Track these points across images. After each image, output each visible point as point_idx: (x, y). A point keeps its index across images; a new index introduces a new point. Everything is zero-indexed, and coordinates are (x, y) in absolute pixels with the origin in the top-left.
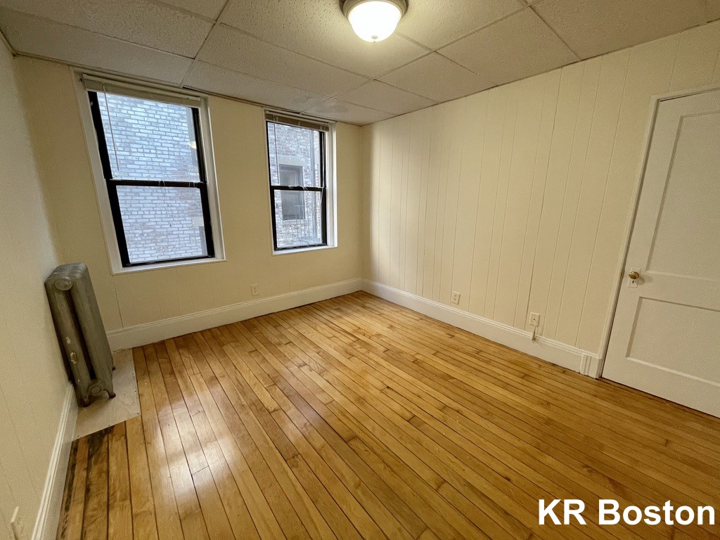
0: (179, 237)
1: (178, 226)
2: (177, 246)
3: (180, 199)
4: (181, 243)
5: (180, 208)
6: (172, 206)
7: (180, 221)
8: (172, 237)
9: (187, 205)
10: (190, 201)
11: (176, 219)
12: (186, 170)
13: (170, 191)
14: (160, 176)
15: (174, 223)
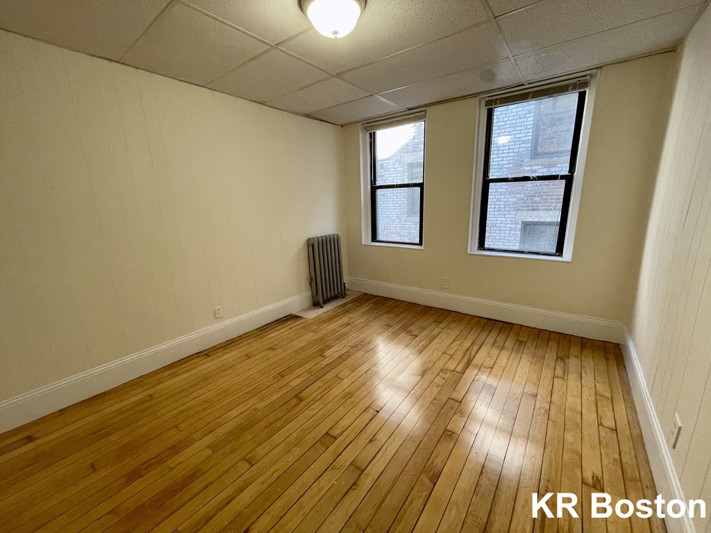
0: (500, 230)
1: (502, 219)
2: (497, 238)
3: (510, 194)
4: (501, 235)
5: (508, 203)
6: (501, 201)
7: (505, 215)
8: (495, 228)
9: (515, 200)
10: (518, 196)
11: (501, 213)
12: (521, 165)
13: (502, 187)
14: (497, 174)
15: (499, 216)
